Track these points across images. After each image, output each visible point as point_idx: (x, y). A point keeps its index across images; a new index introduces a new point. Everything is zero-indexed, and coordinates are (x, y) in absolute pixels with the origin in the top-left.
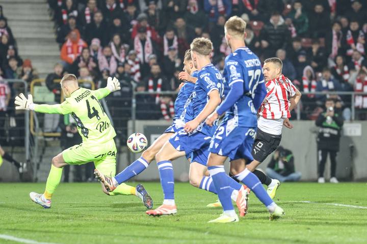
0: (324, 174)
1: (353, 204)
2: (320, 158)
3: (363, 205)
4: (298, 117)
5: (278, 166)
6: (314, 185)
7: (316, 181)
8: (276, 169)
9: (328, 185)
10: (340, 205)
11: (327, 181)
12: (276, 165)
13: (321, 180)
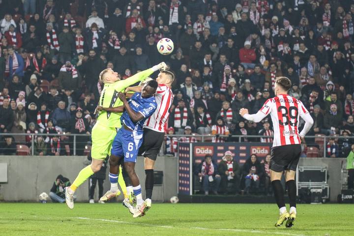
0: (94, 197)
1: (116, 220)
2: (91, 184)
3: (123, 220)
4: (75, 153)
5: (59, 190)
6: (87, 205)
7: (88, 202)
8: (57, 193)
9: (96, 205)
10: (106, 220)
11: (96, 202)
12: (57, 189)
13: (92, 201)
